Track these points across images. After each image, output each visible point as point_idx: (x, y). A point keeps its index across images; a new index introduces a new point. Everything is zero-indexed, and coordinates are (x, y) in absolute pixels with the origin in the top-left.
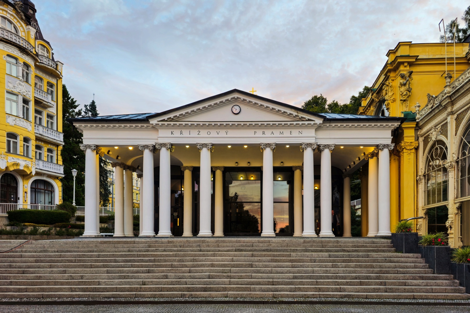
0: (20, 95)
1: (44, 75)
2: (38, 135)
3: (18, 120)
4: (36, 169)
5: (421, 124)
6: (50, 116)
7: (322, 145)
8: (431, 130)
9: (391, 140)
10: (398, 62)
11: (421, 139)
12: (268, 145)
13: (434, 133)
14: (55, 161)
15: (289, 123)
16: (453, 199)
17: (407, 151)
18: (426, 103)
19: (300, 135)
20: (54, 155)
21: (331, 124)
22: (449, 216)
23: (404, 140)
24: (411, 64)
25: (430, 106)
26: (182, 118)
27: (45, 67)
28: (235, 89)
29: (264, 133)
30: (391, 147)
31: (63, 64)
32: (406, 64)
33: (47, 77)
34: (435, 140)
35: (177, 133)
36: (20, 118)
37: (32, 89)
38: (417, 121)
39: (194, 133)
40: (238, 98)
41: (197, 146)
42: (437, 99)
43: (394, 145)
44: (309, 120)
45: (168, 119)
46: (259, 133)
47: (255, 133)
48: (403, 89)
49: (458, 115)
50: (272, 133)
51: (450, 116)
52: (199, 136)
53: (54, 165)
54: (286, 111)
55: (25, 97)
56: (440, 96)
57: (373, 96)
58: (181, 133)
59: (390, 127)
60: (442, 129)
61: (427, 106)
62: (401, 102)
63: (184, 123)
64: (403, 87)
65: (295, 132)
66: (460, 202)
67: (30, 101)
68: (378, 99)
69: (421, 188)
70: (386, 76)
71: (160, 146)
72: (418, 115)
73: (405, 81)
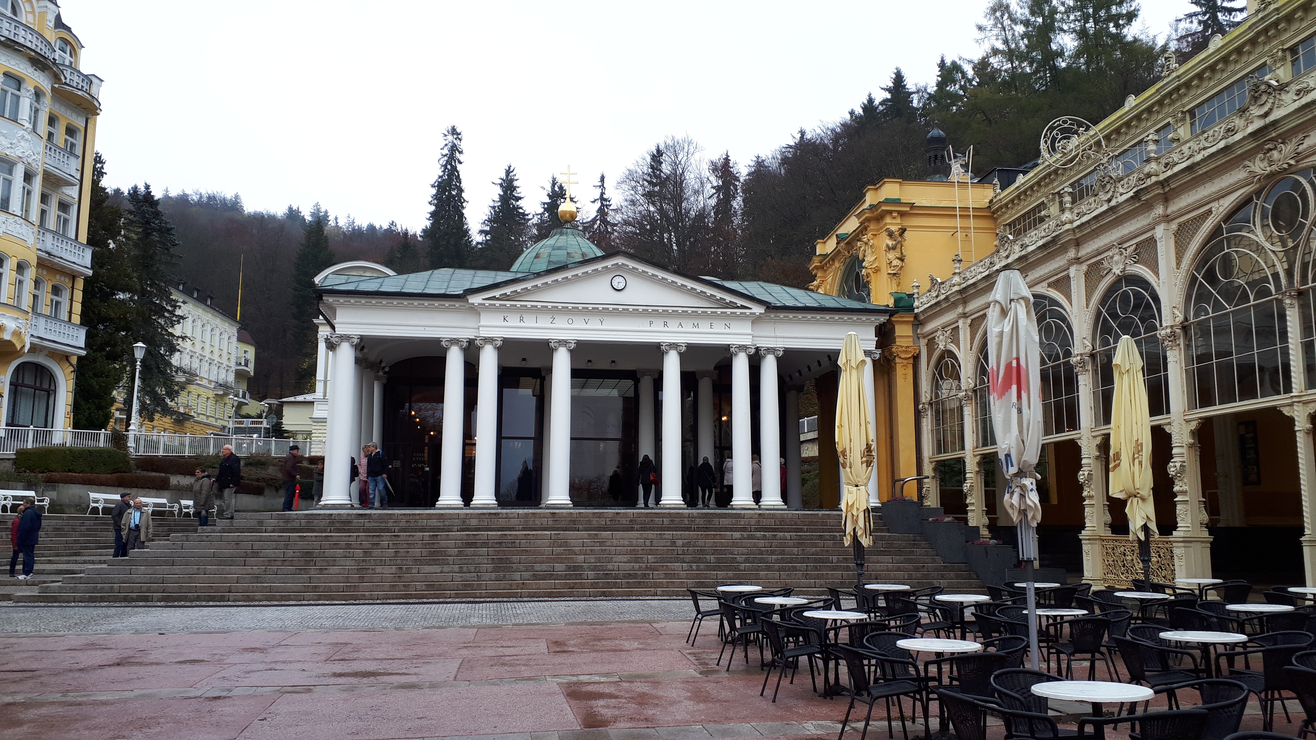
0: (21, 163)
1: (63, 109)
2: (44, 254)
3: (11, 221)
4: (32, 339)
5: (923, 317)
6: (64, 207)
7: (763, 348)
8: (937, 331)
9: (875, 343)
10: (883, 210)
11: (923, 342)
12: (674, 346)
13: (941, 337)
14: (64, 316)
15: (709, 311)
16: (972, 448)
17: (901, 361)
18: (928, 288)
19: (727, 331)
20: (64, 300)
21: (778, 315)
22: (967, 476)
23: (895, 342)
24: (902, 214)
25: (934, 294)
26: (525, 293)
27: (72, 93)
29: (665, 325)
30: (876, 355)
31: (102, 81)
32: (895, 214)
33: (69, 112)
35: (513, 320)
36: (16, 218)
37: (41, 146)
38: (916, 311)
39: (544, 321)
40: (623, 264)
41: (550, 343)
43: (879, 351)
44: (743, 307)
45: (501, 295)
46: (658, 325)
47: (651, 324)
48: (892, 255)
49: (972, 320)
50: (680, 324)
51: (962, 320)
52: (552, 326)
53: (63, 324)
55: (29, 167)
57: (839, 246)
58: (521, 320)
59: (872, 322)
60: (953, 335)
61: (930, 292)
62: (891, 276)
64: (891, 251)
65: (719, 327)
67: (35, 176)
68: (849, 252)
69: (927, 424)
70: (862, 223)
71: (481, 342)
72: (916, 301)
73: (894, 243)
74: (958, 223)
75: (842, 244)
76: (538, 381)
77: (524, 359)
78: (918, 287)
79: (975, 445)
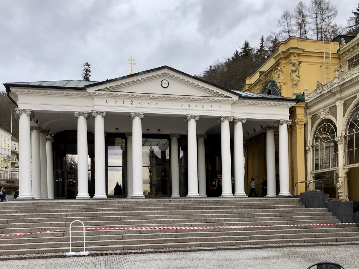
5: (310, 104)
7: (236, 118)
8: (319, 110)
9: (289, 117)
10: (290, 52)
11: (309, 117)
12: (193, 116)
13: (322, 113)
15: (211, 98)
16: (343, 166)
17: (299, 126)
18: (315, 89)
19: (219, 109)
21: (245, 101)
22: (339, 179)
23: (296, 117)
25: (319, 91)
26: (117, 88)
28: (166, 66)
29: (189, 106)
30: (289, 123)
32: (295, 55)
34: (324, 118)
35: (111, 102)
38: (306, 102)
39: (128, 103)
40: (167, 73)
41: (131, 115)
42: (325, 86)
43: (291, 121)
45: (104, 88)
46: (185, 106)
47: (181, 105)
48: (294, 75)
49: (345, 101)
50: (196, 106)
51: (339, 101)
52: (131, 105)
54: (208, 88)
56: (328, 84)
57: (260, 77)
58: (116, 102)
59: (288, 106)
60: (330, 111)
61: (316, 90)
62: (293, 85)
63: (119, 93)
64: (294, 73)
65: (215, 107)
66: (349, 168)
68: (265, 80)
69: (310, 156)
70: (276, 62)
71: (95, 114)
72: (306, 97)
73: (295, 69)
74: (324, 60)
75: (262, 76)
76: (124, 140)
77: (117, 129)
78: (307, 90)
79: (344, 164)
